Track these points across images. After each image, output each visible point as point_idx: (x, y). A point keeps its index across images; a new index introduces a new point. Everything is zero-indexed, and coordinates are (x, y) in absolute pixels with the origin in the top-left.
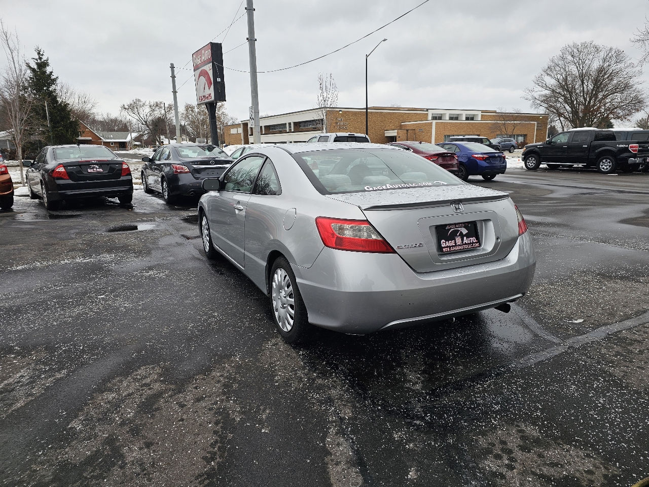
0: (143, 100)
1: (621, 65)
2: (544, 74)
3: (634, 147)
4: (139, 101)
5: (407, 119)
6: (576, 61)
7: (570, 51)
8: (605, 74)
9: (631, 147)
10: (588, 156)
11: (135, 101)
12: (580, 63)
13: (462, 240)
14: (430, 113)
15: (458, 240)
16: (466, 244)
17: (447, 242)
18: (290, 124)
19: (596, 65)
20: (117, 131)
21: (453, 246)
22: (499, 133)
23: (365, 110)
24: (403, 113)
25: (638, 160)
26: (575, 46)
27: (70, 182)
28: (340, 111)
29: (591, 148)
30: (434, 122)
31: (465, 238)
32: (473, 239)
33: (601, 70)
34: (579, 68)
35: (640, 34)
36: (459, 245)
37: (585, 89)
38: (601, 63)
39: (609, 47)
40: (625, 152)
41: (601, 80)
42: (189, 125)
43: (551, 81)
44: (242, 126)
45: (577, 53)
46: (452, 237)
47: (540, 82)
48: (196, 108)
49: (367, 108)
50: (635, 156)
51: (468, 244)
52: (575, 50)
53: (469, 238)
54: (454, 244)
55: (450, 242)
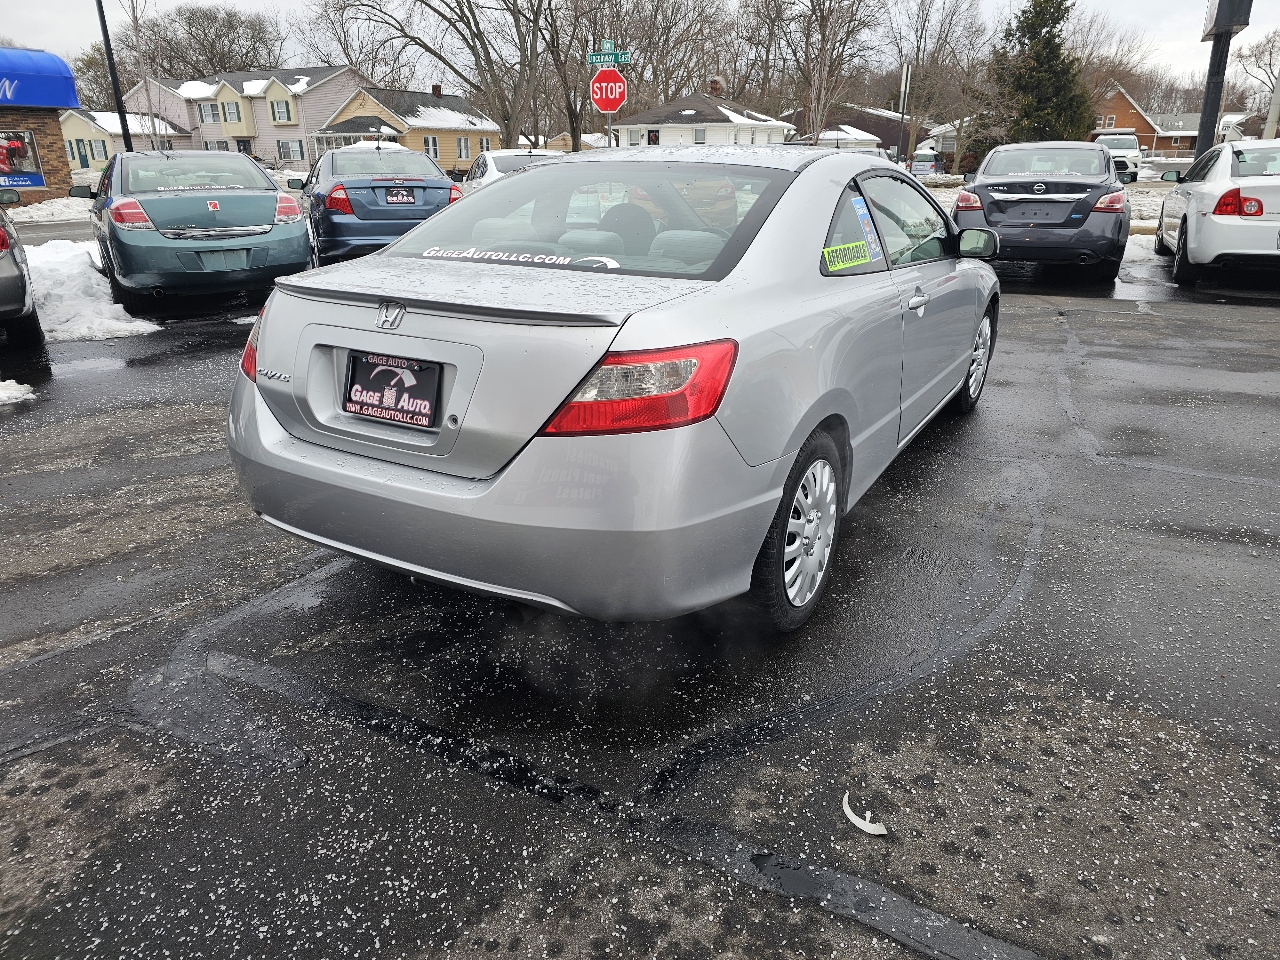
13: (398, 400)
15: (389, 396)
16: (402, 410)
17: (365, 392)
21: (373, 406)
31: (406, 396)
32: (424, 406)
36: (389, 409)
46: (378, 384)
51: (408, 412)
53: (415, 398)
54: (377, 403)
55: (371, 393)
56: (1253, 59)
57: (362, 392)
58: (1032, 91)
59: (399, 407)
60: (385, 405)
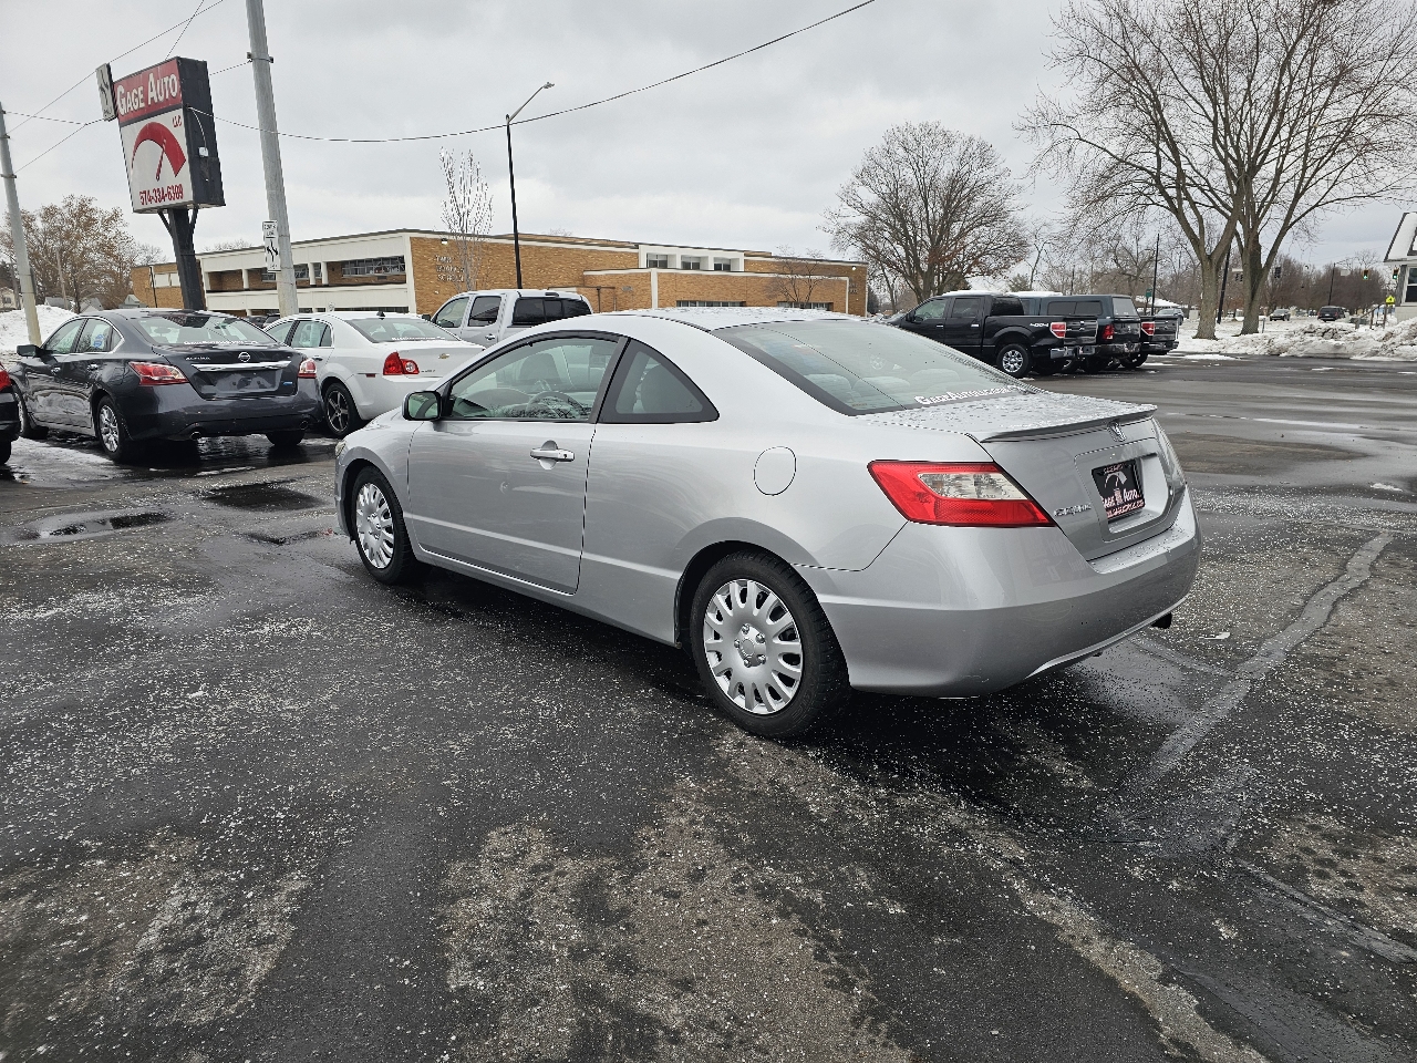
1: (989, 173)
2: (858, 181)
3: (1058, 328)
5: (593, 265)
6: (912, 160)
7: (901, 138)
8: (963, 188)
9: (1054, 327)
10: (982, 344)
12: (919, 165)
13: (1122, 495)
14: (643, 252)
18: (316, 266)
19: (947, 170)
22: (782, 298)
23: (514, 241)
25: (1067, 351)
26: (909, 129)
28: (443, 240)
29: (987, 330)
30: (654, 271)
31: (1125, 491)
32: (1133, 494)
33: (956, 182)
34: (918, 174)
35: (1029, 115)
36: (1121, 506)
37: (931, 215)
38: (956, 167)
39: (968, 135)
40: (1044, 337)
41: (955, 198)
43: (869, 197)
44: (172, 268)
45: (915, 144)
47: (849, 198)
50: (1060, 344)
52: (910, 138)
55: (1109, 499)
57: (1105, 500)
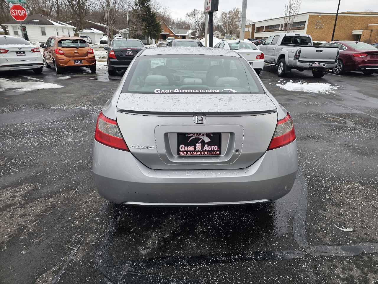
0: (198, 10)
4: (196, 10)
5: (374, 22)
11: (194, 10)
13: (203, 147)
15: (199, 147)
16: (206, 151)
18: (282, 25)
20: (184, 29)
23: (336, 15)
24: (371, 17)
27: (116, 60)
28: (319, 15)
31: (206, 146)
32: (216, 148)
36: (199, 151)
42: (222, 25)
44: (251, 26)
46: (192, 143)
48: (228, 14)
49: (337, 13)
51: (209, 151)
53: (210, 146)
54: (193, 150)
55: (190, 147)
56: (191, 16)
57: (185, 147)
58: (146, 21)
59: (204, 150)
60: (197, 150)
